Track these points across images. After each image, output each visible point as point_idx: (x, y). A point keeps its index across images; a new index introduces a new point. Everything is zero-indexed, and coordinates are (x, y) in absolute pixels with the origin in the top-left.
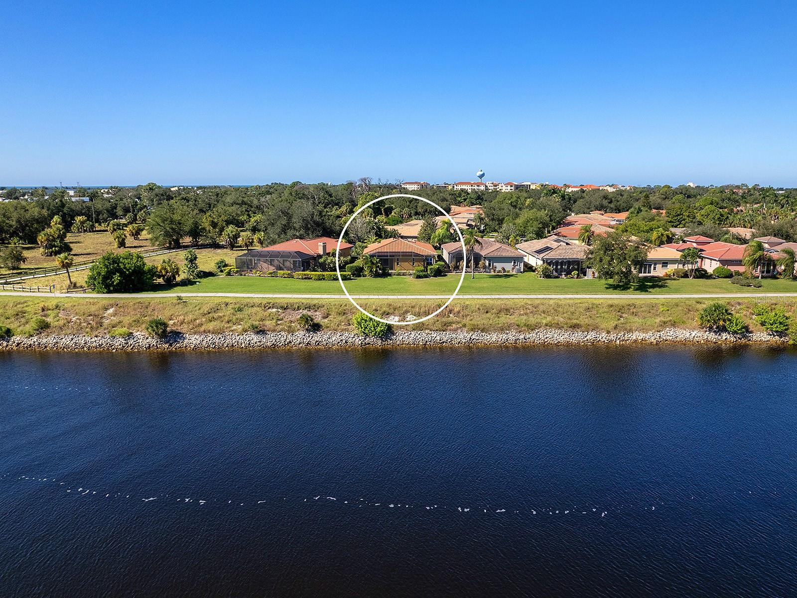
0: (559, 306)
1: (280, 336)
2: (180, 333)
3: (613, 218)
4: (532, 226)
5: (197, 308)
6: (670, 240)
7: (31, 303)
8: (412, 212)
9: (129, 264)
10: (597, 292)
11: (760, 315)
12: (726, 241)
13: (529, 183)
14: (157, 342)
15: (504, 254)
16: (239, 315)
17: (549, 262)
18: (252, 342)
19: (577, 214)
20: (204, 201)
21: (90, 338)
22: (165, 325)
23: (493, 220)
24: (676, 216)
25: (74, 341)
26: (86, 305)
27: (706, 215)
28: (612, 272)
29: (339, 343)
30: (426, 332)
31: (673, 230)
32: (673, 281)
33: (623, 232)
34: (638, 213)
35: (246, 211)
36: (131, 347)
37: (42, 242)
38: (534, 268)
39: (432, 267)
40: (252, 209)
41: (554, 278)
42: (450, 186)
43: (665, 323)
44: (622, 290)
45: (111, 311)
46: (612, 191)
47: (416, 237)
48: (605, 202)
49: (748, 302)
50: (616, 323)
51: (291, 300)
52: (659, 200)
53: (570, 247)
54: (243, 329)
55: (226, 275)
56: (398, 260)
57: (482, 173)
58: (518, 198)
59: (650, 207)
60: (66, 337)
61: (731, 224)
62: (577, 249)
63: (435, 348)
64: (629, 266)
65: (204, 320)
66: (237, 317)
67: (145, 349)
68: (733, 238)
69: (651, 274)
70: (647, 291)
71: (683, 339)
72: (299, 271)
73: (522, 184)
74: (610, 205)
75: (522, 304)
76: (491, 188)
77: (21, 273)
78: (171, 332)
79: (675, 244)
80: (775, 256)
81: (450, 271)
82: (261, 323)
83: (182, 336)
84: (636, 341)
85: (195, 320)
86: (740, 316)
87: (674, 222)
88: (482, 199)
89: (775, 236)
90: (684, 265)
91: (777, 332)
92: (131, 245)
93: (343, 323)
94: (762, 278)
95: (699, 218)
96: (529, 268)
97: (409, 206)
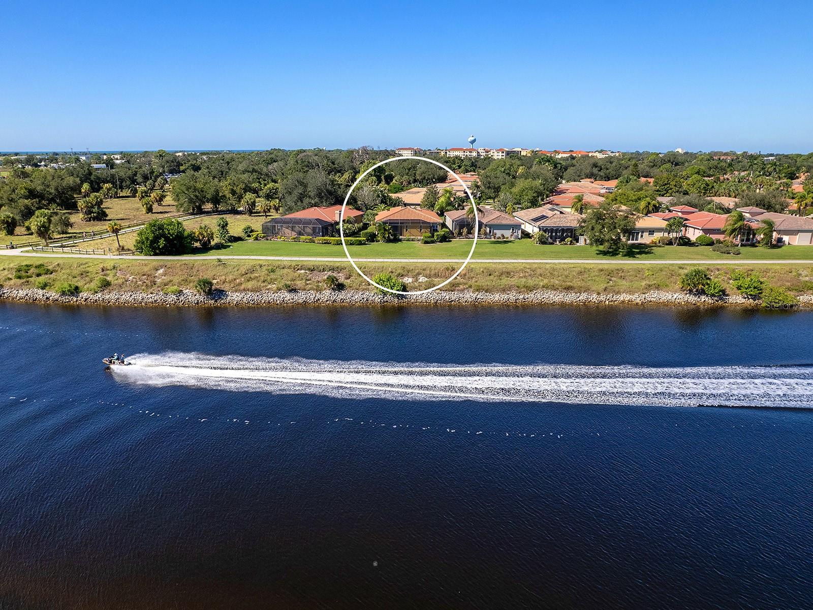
0: (554, 270)
1: (310, 294)
2: (223, 291)
3: (603, 186)
4: (527, 195)
5: (236, 269)
6: (656, 209)
7: (91, 264)
8: (411, 179)
9: (172, 230)
10: (588, 257)
11: (737, 280)
12: (709, 211)
13: (520, 150)
14: (204, 298)
15: (504, 222)
16: (273, 276)
17: (545, 229)
18: (286, 299)
19: (568, 181)
20: (217, 169)
21: (146, 295)
22: (211, 284)
23: (489, 188)
24: (663, 185)
25: (133, 297)
26: (139, 266)
27: (692, 185)
28: (602, 239)
29: (361, 300)
30: (437, 292)
31: (660, 199)
32: (659, 248)
33: (613, 201)
34: (627, 182)
35: (257, 178)
36: (182, 302)
37: (82, 209)
38: (531, 235)
39: (438, 233)
40: (262, 177)
41: (549, 244)
42: (442, 152)
43: (649, 286)
44: (612, 256)
45: (161, 271)
46: (601, 157)
47: (418, 205)
48: (595, 170)
49: (727, 268)
50: (605, 285)
51: (316, 262)
52: (648, 169)
53: (565, 215)
54: (277, 288)
55: (254, 240)
56: (407, 227)
57: (473, 139)
58: (512, 165)
59: (639, 175)
60: (126, 293)
61: (716, 193)
62: (570, 218)
63: (445, 306)
64: (619, 234)
65: (243, 280)
66: (271, 277)
67: (194, 304)
68: (717, 208)
69: (639, 242)
70: (635, 257)
71: (665, 301)
72: (318, 236)
73: (513, 150)
74: (599, 173)
75: (522, 267)
76: (483, 154)
77: (71, 237)
78: (215, 290)
79: (661, 213)
80: (754, 225)
81: (454, 237)
82: (292, 283)
83: (225, 294)
84: (623, 302)
85: (235, 279)
86: (717, 280)
87: (661, 191)
88: (476, 166)
89: (757, 206)
90: (669, 233)
91: (751, 295)
92: (157, 211)
93: (364, 284)
94: (741, 246)
95: (685, 187)
96: (526, 235)
97: (408, 173)
